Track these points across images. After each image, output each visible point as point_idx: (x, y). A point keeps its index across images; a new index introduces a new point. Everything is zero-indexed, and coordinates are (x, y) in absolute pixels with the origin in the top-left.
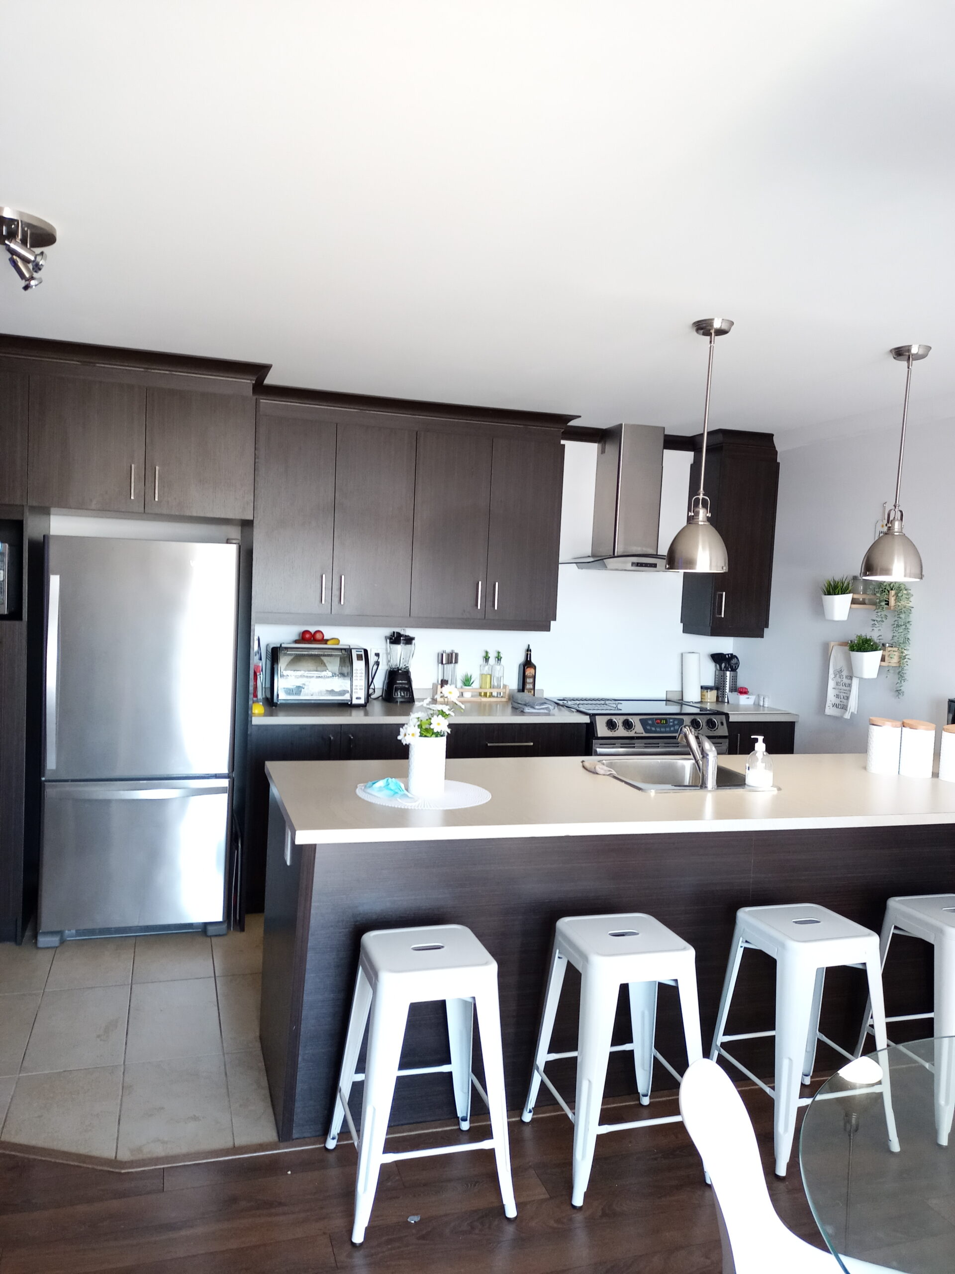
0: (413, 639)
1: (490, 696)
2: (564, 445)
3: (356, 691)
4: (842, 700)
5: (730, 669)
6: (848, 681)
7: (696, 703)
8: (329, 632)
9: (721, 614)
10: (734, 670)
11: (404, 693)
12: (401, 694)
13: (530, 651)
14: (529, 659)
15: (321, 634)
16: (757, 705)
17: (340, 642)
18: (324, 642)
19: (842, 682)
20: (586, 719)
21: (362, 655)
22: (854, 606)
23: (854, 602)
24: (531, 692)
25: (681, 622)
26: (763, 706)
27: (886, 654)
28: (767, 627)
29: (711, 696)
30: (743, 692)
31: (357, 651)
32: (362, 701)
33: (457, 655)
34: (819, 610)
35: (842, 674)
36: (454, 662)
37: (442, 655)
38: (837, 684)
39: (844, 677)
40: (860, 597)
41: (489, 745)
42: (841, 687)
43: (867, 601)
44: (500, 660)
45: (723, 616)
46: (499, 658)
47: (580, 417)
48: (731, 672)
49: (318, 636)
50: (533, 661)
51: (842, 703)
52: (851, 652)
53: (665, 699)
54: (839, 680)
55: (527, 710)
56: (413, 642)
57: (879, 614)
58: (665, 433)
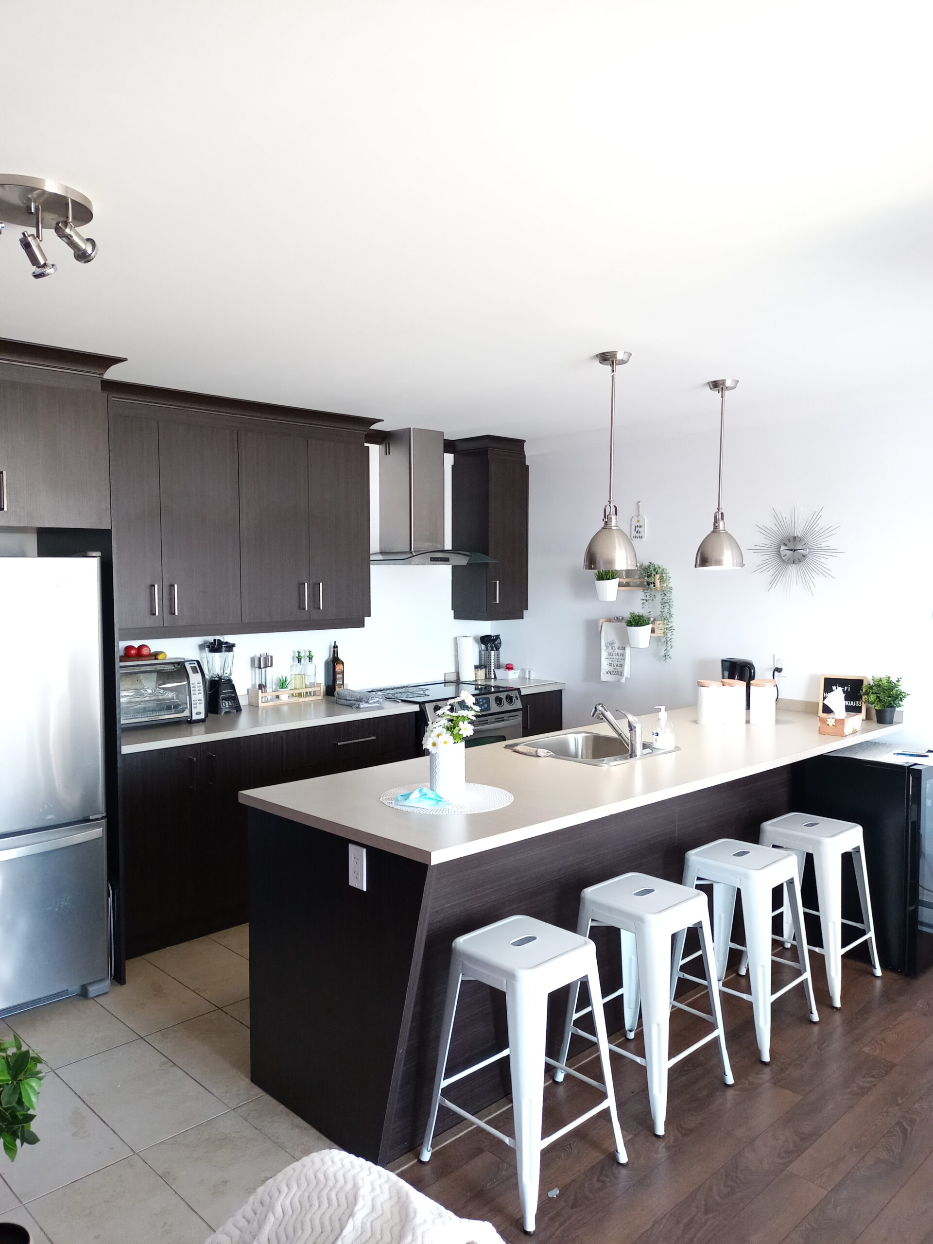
0: (233, 645)
1: (314, 695)
2: (369, 447)
3: (195, 706)
4: (615, 667)
5: (494, 649)
6: (621, 652)
7: (473, 681)
8: (154, 645)
9: (496, 600)
10: (497, 649)
11: (232, 703)
12: (229, 704)
13: (337, 647)
14: (336, 656)
15: (147, 649)
16: (523, 678)
17: (167, 656)
18: (154, 658)
19: (614, 653)
20: (416, 708)
21: (195, 667)
22: (620, 588)
23: (620, 585)
24: (341, 687)
25: (452, 610)
26: (529, 679)
27: (656, 626)
28: (527, 609)
29: (481, 673)
30: (509, 667)
31: (190, 664)
32: (202, 716)
33: (272, 657)
34: (593, 593)
35: (614, 645)
36: (270, 665)
38: (610, 654)
39: (617, 648)
40: (624, 581)
41: (339, 744)
42: (614, 657)
43: (631, 584)
44: (312, 659)
45: (498, 602)
46: (310, 658)
47: (383, 421)
48: (496, 651)
49: (145, 651)
50: (340, 657)
51: (615, 670)
52: (628, 627)
53: (443, 682)
54: (611, 651)
56: (234, 649)
57: (648, 594)
58: (445, 438)
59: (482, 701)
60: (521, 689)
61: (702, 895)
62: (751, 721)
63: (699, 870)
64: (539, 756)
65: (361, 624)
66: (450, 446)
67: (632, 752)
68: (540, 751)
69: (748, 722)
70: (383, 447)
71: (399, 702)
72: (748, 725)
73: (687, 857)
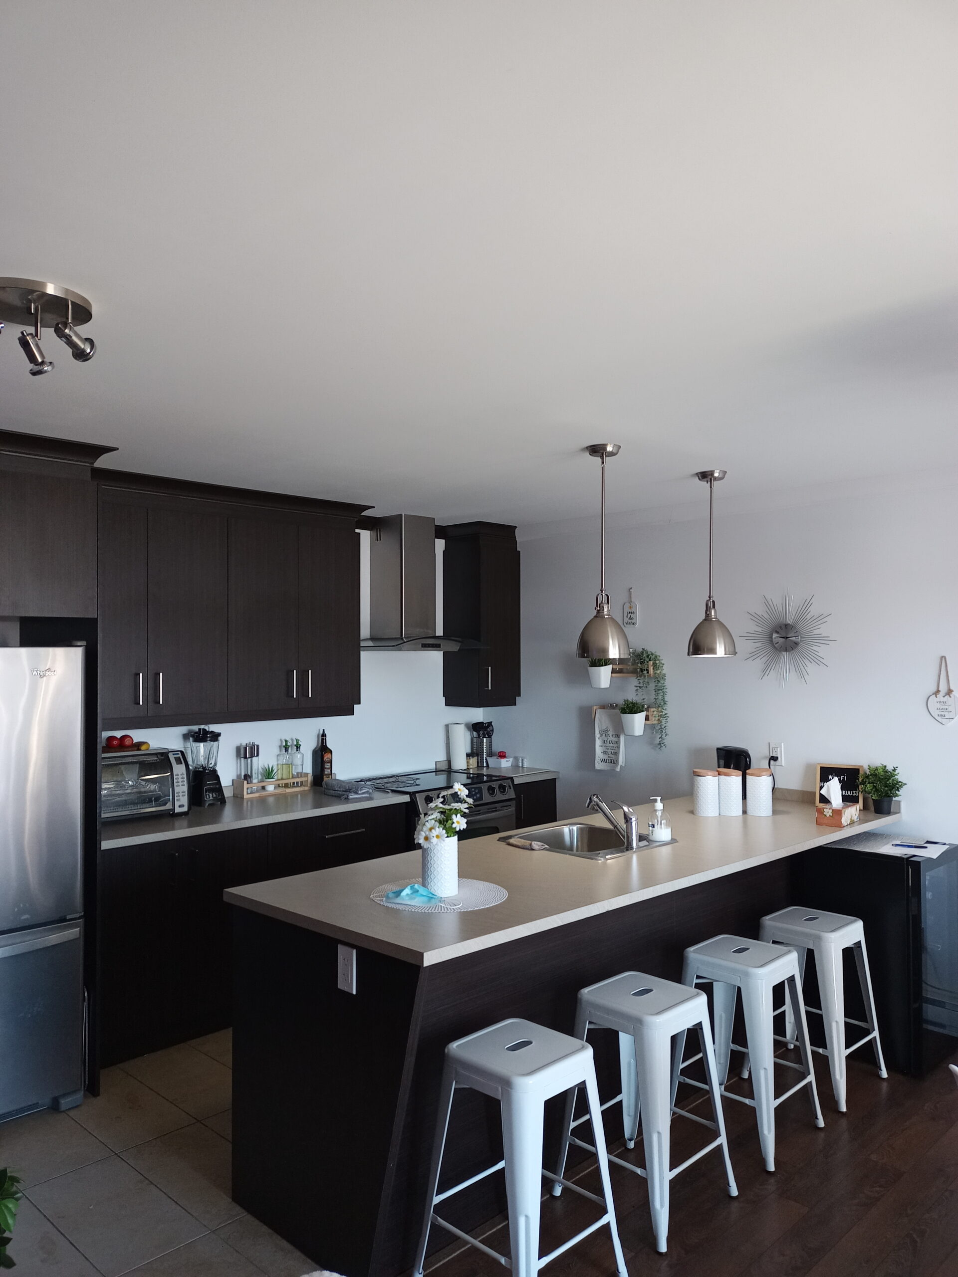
0: (219, 735)
1: (301, 786)
2: (359, 533)
3: (178, 798)
4: (609, 756)
5: (487, 736)
6: (615, 739)
7: (465, 770)
8: (137, 735)
9: (488, 687)
10: (490, 736)
11: (216, 795)
12: (213, 795)
13: (325, 736)
14: (324, 744)
15: (131, 740)
16: (515, 767)
17: (150, 746)
18: (136, 749)
19: (609, 741)
20: (406, 798)
22: (614, 675)
23: (613, 671)
24: (329, 777)
25: (444, 696)
26: (522, 767)
27: (650, 714)
28: (519, 695)
29: (473, 761)
30: (502, 755)
31: (173, 754)
32: (185, 809)
33: (258, 746)
34: (586, 680)
35: (608, 733)
36: (256, 755)
37: (246, 749)
38: (604, 742)
39: (611, 735)
40: (617, 667)
41: (327, 836)
42: (608, 744)
43: (625, 670)
44: (299, 748)
45: (490, 689)
46: (298, 747)
47: (374, 507)
48: (488, 739)
49: (127, 742)
50: (329, 745)
51: (610, 758)
52: (622, 714)
53: (435, 770)
54: (606, 739)
56: (220, 738)
57: (641, 681)
58: (436, 524)
59: (475, 791)
60: (514, 778)
61: (701, 994)
62: (747, 811)
63: (698, 968)
64: (534, 850)
65: (351, 712)
66: (441, 532)
67: (628, 845)
68: (535, 844)
69: (745, 812)
70: (374, 533)
71: (388, 792)
72: (745, 815)
73: (687, 955)
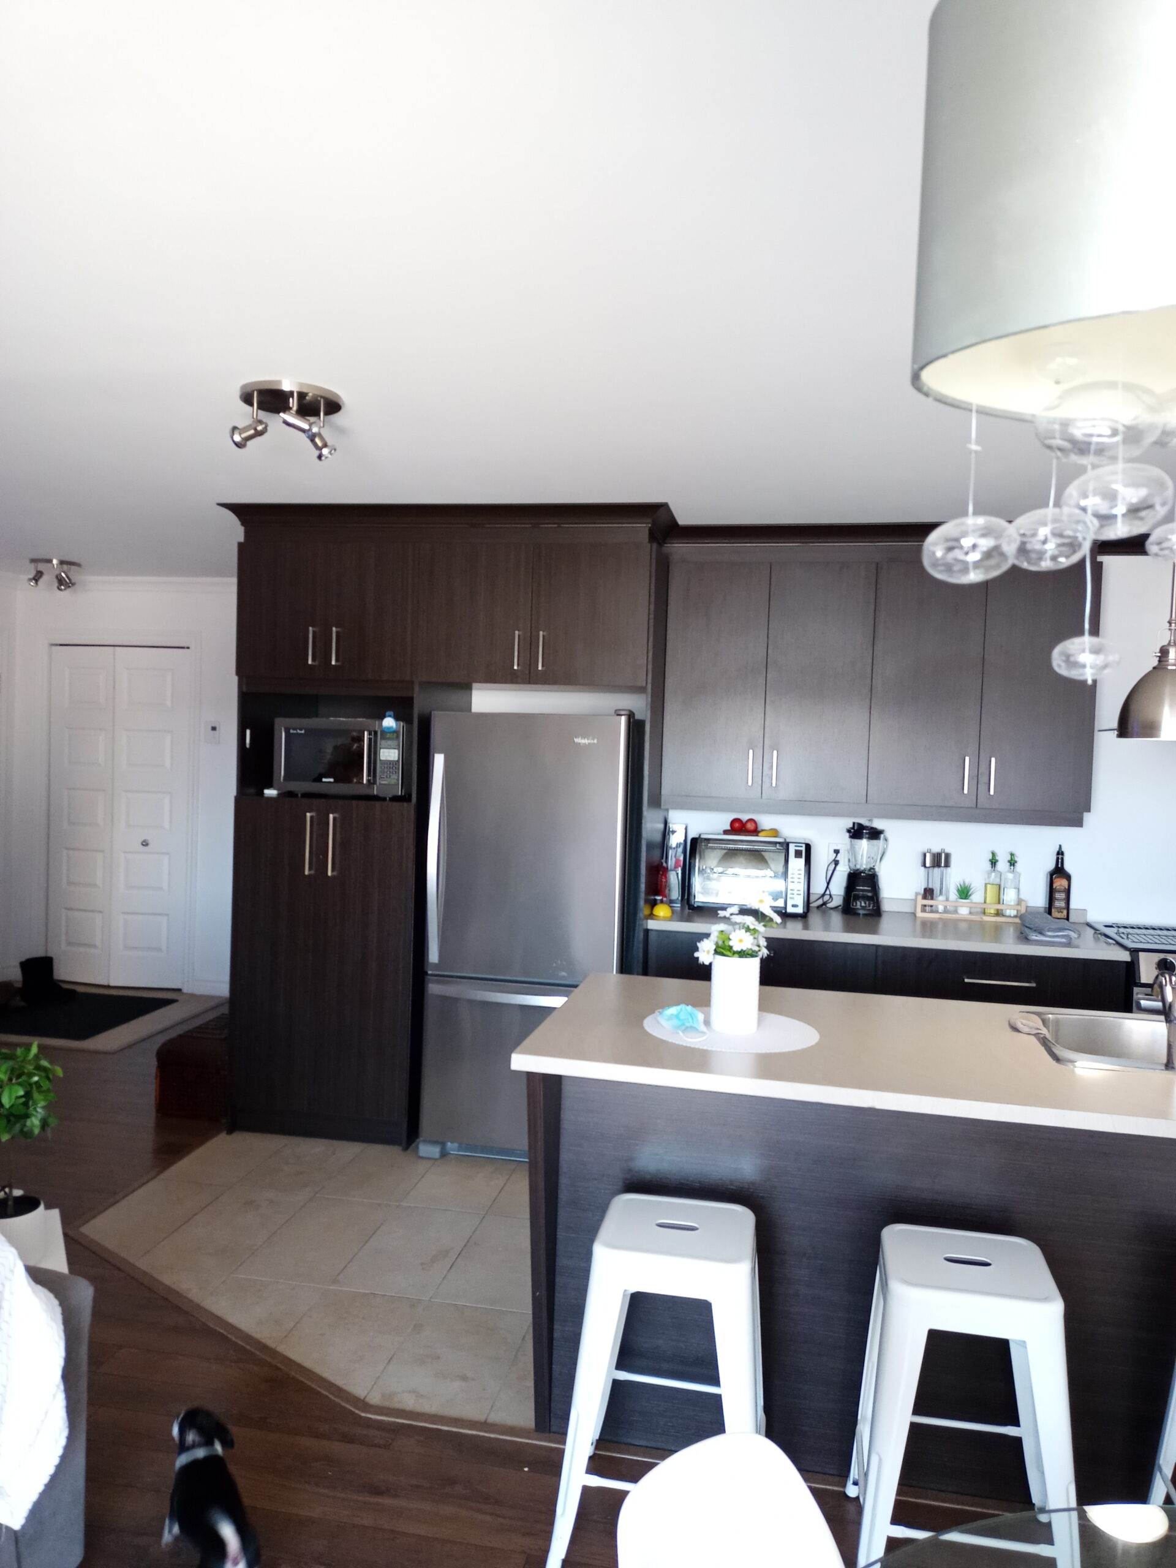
0: (881, 832)
2: (1102, 563)
3: (792, 896)
8: (766, 821)
11: (865, 903)
12: (861, 904)
13: (1062, 854)
14: (1060, 866)
15: (754, 825)
17: (777, 834)
18: (756, 834)
20: (1125, 956)
21: (801, 851)
31: (796, 846)
33: (948, 856)
36: (943, 865)
37: (925, 855)
41: (966, 980)
44: (1014, 865)
46: (1012, 863)
49: (751, 827)
50: (1068, 867)
55: (1034, 937)
56: (883, 836)
65: (1078, 823)
